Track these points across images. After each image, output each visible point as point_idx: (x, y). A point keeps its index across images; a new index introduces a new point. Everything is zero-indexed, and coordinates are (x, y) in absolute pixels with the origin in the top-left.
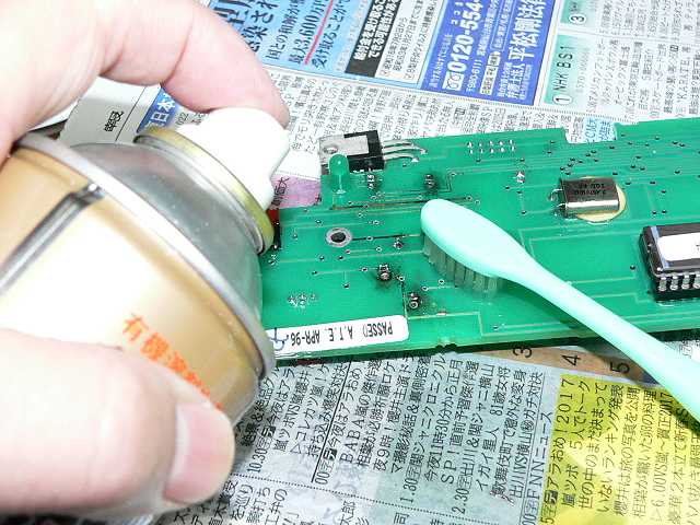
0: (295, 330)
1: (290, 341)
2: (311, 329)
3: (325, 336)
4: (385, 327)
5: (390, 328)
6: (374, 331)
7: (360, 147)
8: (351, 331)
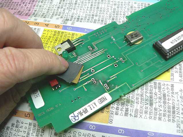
0: (79, 111)
1: (79, 115)
2: (83, 108)
3: (88, 109)
4: (104, 98)
5: (105, 98)
6: (101, 101)
7: (67, 46)
8: (95, 104)
